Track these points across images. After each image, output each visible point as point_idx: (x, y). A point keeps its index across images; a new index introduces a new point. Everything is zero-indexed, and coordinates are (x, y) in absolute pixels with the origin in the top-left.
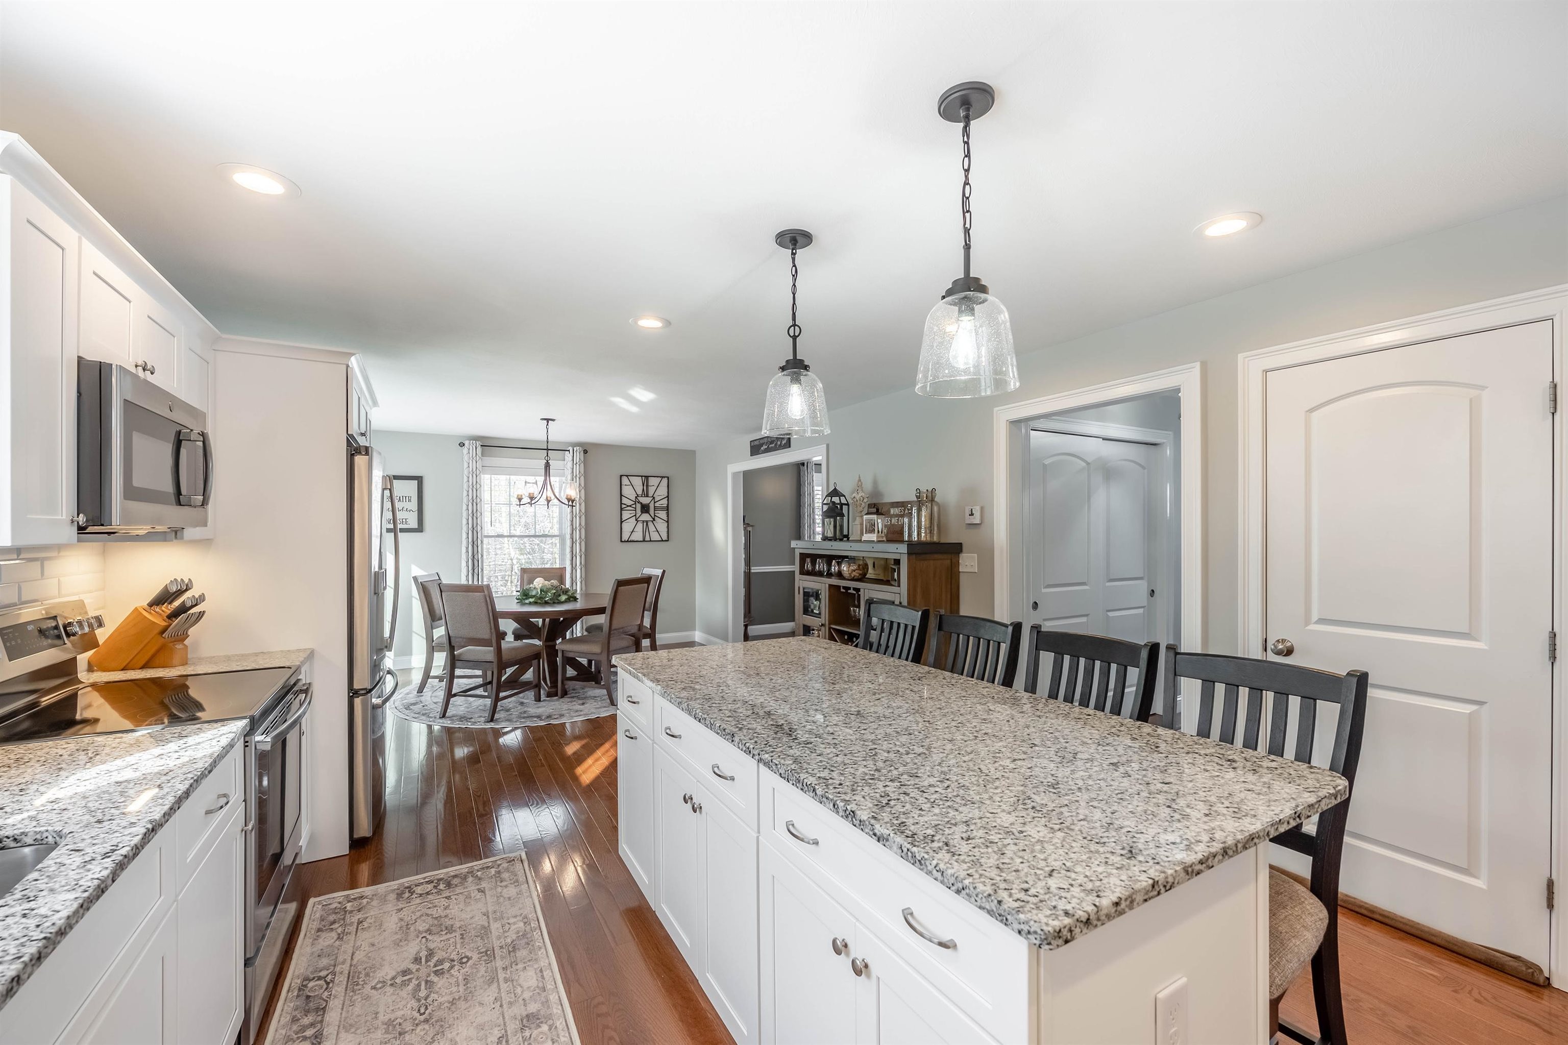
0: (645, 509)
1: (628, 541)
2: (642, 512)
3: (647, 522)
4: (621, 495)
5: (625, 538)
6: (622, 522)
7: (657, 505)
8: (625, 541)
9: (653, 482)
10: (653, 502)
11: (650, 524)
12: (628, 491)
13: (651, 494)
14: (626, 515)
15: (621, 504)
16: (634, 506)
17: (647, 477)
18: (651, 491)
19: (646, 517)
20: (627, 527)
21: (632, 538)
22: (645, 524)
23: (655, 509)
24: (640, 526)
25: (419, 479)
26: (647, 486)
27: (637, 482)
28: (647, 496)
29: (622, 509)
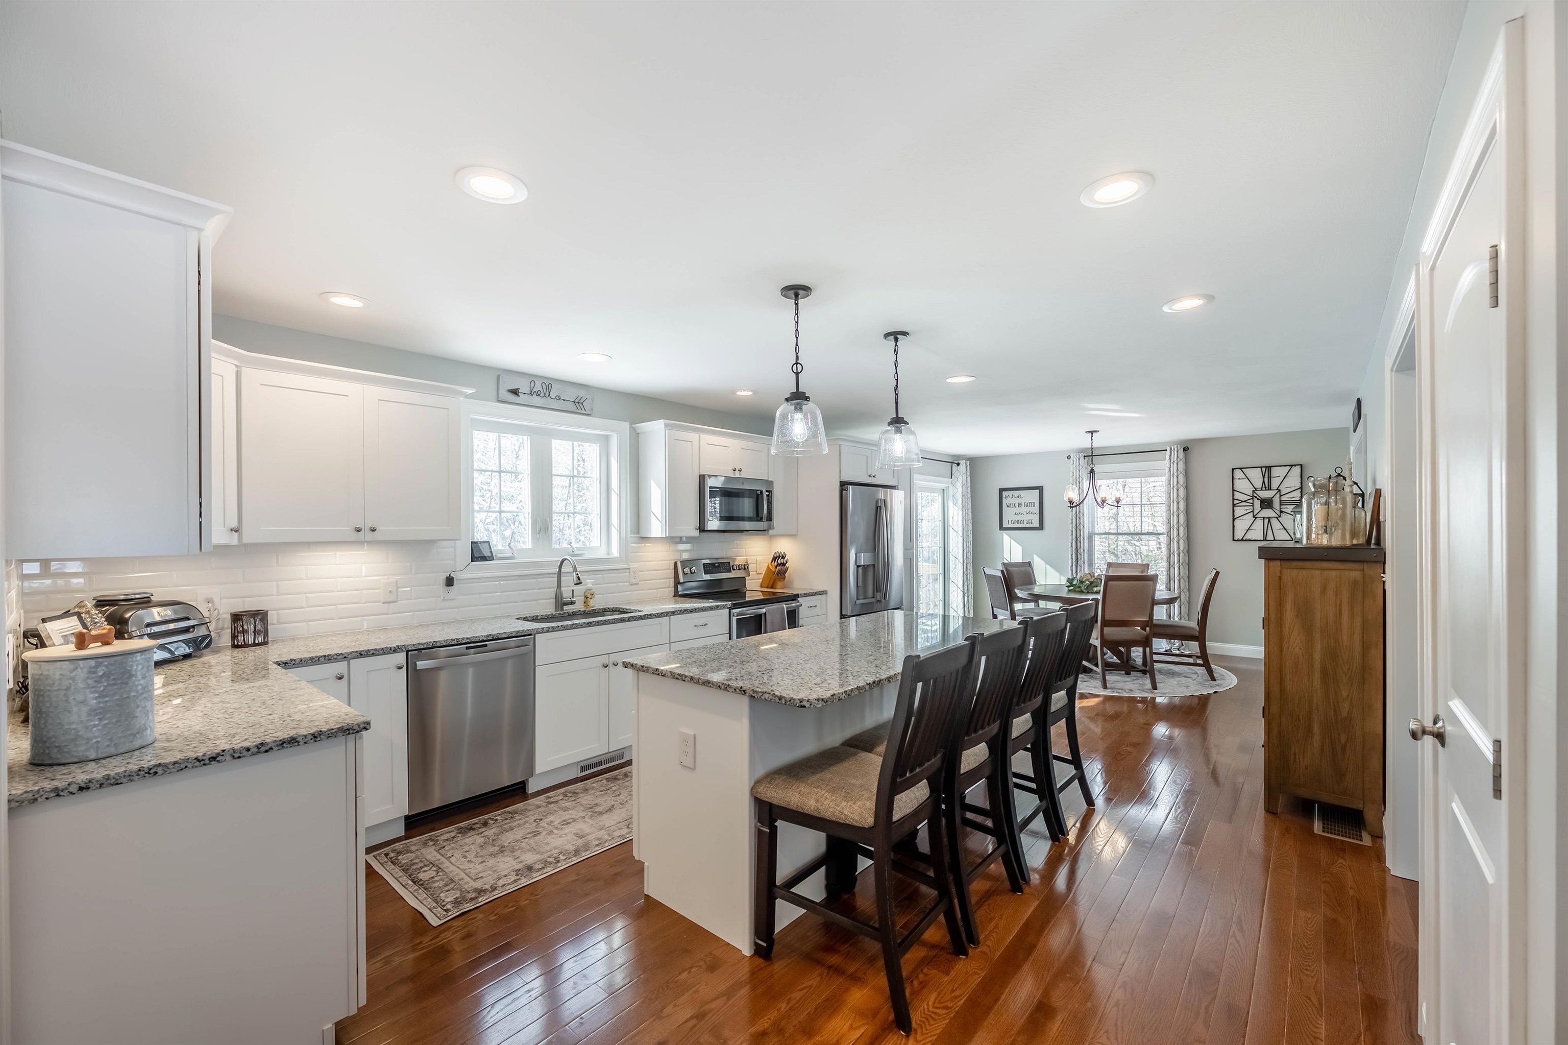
0: (1266, 504)
1: (1242, 540)
2: (1262, 508)
3: (1269, 518)
4: (1233, 490)
5: (1239, 535)
6: (1234, 519)
7: (1284, 498)
8: (1238, 540)
9: (1275, 472)
10: (1278, 495)
11: (1275, 522)
12: (1243, 486)
13: (1275, 485)
14: (1239, 511)
15: (1234, 499)
16: (1251, 501)
17: (1269, 468)
18: (1275, 483)
19: (1268, 513)
20: (1241, 526)
21: (1248, 537)
22: (1266, 521)
23: (1281, 503)
24: (1259, 524)
25: (1040, 489)
26: (1270, 478)
27: (1256, 476)
28: (1270, 489)
29: (1234, 505)
